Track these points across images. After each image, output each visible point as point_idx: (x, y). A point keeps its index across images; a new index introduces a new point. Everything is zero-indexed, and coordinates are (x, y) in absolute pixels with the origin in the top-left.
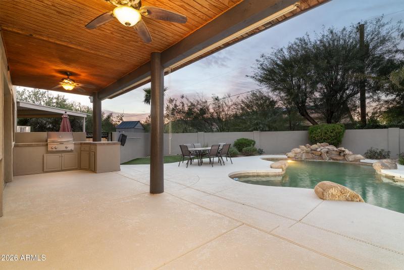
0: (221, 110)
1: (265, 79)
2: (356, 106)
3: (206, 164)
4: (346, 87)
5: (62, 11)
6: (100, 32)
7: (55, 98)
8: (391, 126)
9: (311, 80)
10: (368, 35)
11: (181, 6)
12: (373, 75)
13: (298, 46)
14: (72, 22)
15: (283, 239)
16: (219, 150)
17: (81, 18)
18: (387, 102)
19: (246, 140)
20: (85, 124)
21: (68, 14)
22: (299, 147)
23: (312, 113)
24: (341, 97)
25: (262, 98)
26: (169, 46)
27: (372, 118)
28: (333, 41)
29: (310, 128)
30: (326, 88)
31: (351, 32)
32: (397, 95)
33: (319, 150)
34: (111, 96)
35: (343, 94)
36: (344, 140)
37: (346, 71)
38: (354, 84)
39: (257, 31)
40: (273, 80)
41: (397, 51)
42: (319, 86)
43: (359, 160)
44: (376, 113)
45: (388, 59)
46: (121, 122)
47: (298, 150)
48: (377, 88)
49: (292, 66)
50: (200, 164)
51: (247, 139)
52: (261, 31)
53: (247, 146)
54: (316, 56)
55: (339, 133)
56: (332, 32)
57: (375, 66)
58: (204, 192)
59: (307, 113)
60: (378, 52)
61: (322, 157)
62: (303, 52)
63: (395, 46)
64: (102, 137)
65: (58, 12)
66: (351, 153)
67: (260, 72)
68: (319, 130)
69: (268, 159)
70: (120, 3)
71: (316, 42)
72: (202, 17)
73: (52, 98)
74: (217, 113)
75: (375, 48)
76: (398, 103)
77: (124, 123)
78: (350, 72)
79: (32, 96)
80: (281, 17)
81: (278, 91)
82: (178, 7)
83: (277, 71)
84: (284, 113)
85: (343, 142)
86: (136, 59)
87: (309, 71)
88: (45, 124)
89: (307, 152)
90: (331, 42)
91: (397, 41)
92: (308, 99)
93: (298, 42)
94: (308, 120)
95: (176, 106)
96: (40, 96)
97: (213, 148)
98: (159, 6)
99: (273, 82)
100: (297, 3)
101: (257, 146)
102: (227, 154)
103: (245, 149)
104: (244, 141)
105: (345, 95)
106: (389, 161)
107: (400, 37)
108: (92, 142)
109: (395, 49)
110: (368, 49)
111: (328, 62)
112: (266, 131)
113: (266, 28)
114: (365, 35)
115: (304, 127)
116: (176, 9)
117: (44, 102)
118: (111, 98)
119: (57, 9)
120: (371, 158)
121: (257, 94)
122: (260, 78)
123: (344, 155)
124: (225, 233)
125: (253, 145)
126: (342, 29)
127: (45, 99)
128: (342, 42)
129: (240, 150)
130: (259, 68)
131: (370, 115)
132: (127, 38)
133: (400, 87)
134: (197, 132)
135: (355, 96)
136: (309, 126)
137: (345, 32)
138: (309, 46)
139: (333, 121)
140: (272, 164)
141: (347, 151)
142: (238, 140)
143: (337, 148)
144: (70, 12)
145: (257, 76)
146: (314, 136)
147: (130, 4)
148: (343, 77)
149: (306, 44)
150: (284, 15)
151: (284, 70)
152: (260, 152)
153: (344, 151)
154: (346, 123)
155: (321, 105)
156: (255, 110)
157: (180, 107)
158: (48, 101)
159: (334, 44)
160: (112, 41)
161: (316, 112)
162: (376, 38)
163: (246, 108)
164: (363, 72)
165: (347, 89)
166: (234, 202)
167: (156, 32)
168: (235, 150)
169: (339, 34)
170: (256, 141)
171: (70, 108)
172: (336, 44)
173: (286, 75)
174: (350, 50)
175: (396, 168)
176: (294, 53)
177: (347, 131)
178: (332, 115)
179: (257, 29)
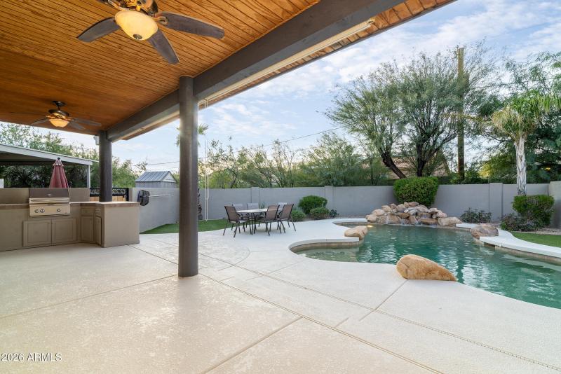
0: (282, 157)
1: (341, 116)
2: (453, 155)
3: (261, 231)
4: (440, 130)
5: (40, 12)
6: (102, 45)
7: (45, 137)
8: (493, 181)
9: (398, 120)
10: (467, 63)
11: (218, 15)
12: (473, 115)
13: (383, 73)
14: (57, 28)
15: (352, 336)
16: (278, 212)
17: (72, 24)
18: (489, 149)
19: (315, 198)
20: (90, 175)
21: (49, 15)
22: (382, 208)
23: (399, 162)
24: (435, 142)
25: (336, 142)
26: (204, 69)
27: (471, 169)
28: (426, 69)
29: (396, 182)
30: (417, 130)
31: (447, 58)
32: (502, 141)
33: (406, 211)
34: (126, 136)
35: (436, 138)
36: (437, 198)
37: (440, 108)
38: (451, 126)
39: (323, 53)
40: (351, 118)
41: (500, 86)
42: (408, 127)
43: (454, 224)
44: (476, 163)
45: (491, 95)
46: (143, 172)
47: (380, 212)
48: (478, 132)
49: (375, 101)
50: (253, 232)
51: (317, 197)
52: (328, 54)
53: (315, 207)
54: (405, 89)
55: (431, 189)
56: (424, 57)
57: (475, 103)
58: (254, 272)
59: (393, 163)
60: (479, 85)
61: (410, 221)
62: (389, 82)
63: (499, 78)
64: (114, 195)
65: (33, 12)
66: (445, 215)
67: (334, 107)
68: (407, 185)
69: (342, 224)
70: (125, 5)
71: (404, 70)
72: (247, 31)
73: (41, 137)
74: (277, 161)
75: (475, 79)
76: (502, 151)
77: (147, 174)
78: (446, 111)
79: (8, 133)
80: (353, 36)
81: (356, 133)
82: (213, 15)
83: (355, 106)
84: (364, 162)
85: (436, 200)
86: (158, 85)
87: (396, 108)
88: (30, 174)
89: (392, 214)
90: (423, 70)
91: (502, 72)
92: (394, 144)
93: (382, 68)
94: (394, 171)
95: (221, 151)
96: (21, 133)
97: (270, 210)
98: (186, 13)
99: (350, 120)
100: (370, 20)
101: (330, 207)
102: (289, 218)
103: (313, 210)
104: (312, 200)
105: (439, 141)
106: (489, 225)
107: (504, 67)
108: (98, 202)
109: (499, 82)
110: (468, 81)
111: (419, 96)
112: (340, 186)
113: (335, 51)
114: (464, 63)
115: (389, 180)
116: (211, 18)
117: (27, 141)
118: (127, 139)
119: (32, 8)
120: (468, 221)
121: (331, 137)
122: (333, 114)
123: (437, 218)
124: (276, 331)
125: (325, 204)
126: (436, 53)
127: (28, 137)
128: (436, 71)
129: (307, 212)
130: (332, 101)
131: (469, 166)
132: (143, 55)
133: (504, 131)
134: (250, 187)
135: (452, 141)
136: (395, 180)
137: (439, 58)
138: (396, 74)
139: (424, 173)
140: (347, 231)
141: (440, 213)
142: (304, 198)
143: (429, 209)
144: (53, 14)
145: (329, 112)
146: (401, 192)
147: (139, 8)
148: (437, 116)
149: (392, 71)
150: (356, 34)
151: (364, 105)
152: (333, 215)
153: (436, 213)
154: (440, 176)
155: (410, 152)
156: (328, 157)
157: (227, 153)
158: (33, 140)
159: (426, 73)
160: (121, 59)
161: (404, 161)
162: (477, 67)
163: (315, 154)
164: (461, 111)
165: (442, 132)
166: (294, 285)
167: (185, 49)
168: (300, 211)
169: (433, 60)
170: (327, 199)
171: (67, 152)
172: (428, 72)
173: (367, 112)
174: (445, 82)
175: (497, 234)
176: (376, 82)
177: (441, 186)
178: (423, 165)
179: (323, 51)
